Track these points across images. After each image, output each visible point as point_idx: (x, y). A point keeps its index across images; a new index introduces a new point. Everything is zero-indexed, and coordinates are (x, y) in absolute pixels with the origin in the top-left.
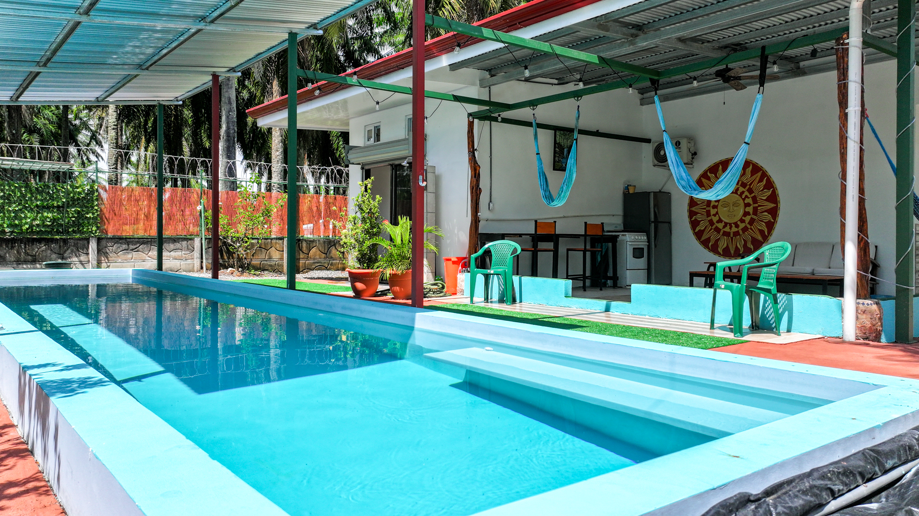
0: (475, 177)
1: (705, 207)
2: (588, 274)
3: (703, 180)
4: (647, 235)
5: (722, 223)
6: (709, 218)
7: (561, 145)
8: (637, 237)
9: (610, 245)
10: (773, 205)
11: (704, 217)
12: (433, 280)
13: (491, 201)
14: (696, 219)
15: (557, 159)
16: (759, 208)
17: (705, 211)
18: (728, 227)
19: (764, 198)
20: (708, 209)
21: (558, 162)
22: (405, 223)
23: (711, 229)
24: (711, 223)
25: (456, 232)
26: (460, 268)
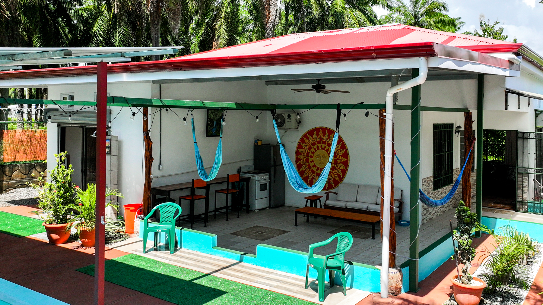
0: (149, 150)
1: (306, 156)
2: (230, 204)
3: (305, 139)
4: (269, 174)
5: (316, 167)
6: (308, 164)
7: (212, 119)
8: (262, 177)
9: (245, 183)
10: (346, 160)
11: (305, 163)
12: (116, 219)
13: (160, 164)
14: (300, 163)
15: (209, 129)
16: (337, 160)
17: (306, 159)
18: (319, 170)
19: (341, 154)
20: (307, 157)
21: (209, 131)
22: (92, 187)
23: (309, 171)
24: (309, 167)
25: (134, 185)
26: (137, 214)
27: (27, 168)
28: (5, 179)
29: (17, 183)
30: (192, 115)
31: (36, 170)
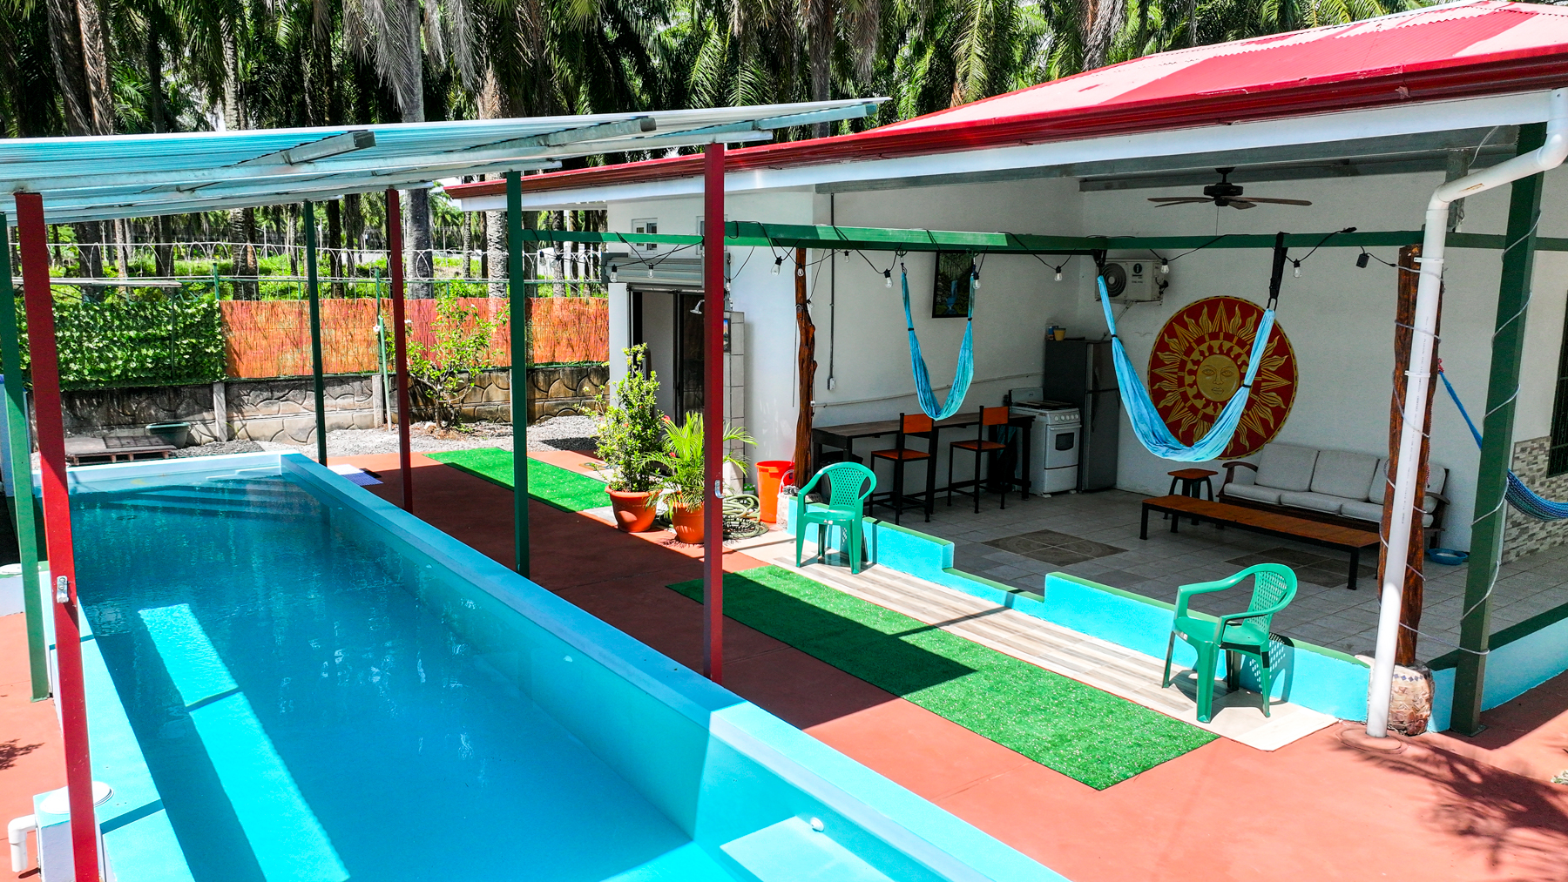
0: (807, 344)
1: (1176, 370)
2: (983, 476)
3: (1177, 327)
4: (1080, 411)
5: (1201, 399)
6: (1182, 390)
7: (946, 277)
8: (1063, 418)
9: (1020, 430)
10: (1286, 382)
11: (1174, 387)
12: (740, 490)
13: (831, 376)
14: (1160, 388)
15: (939, 299)
16: (1263, 384)
17: (1176, 376)
18: (1211, 406)
19: (1274, 369)
20: (1181, 374)
21: (941, 304)
22: (695, 420)
23: (1184, 407)
24: (1185, 397)
25: (776, 420)
26: (782, 483)
27: (575, 376)
28: (537, 396)
29: (557, 405)
30: (902, 264)
31: (590, 380)
